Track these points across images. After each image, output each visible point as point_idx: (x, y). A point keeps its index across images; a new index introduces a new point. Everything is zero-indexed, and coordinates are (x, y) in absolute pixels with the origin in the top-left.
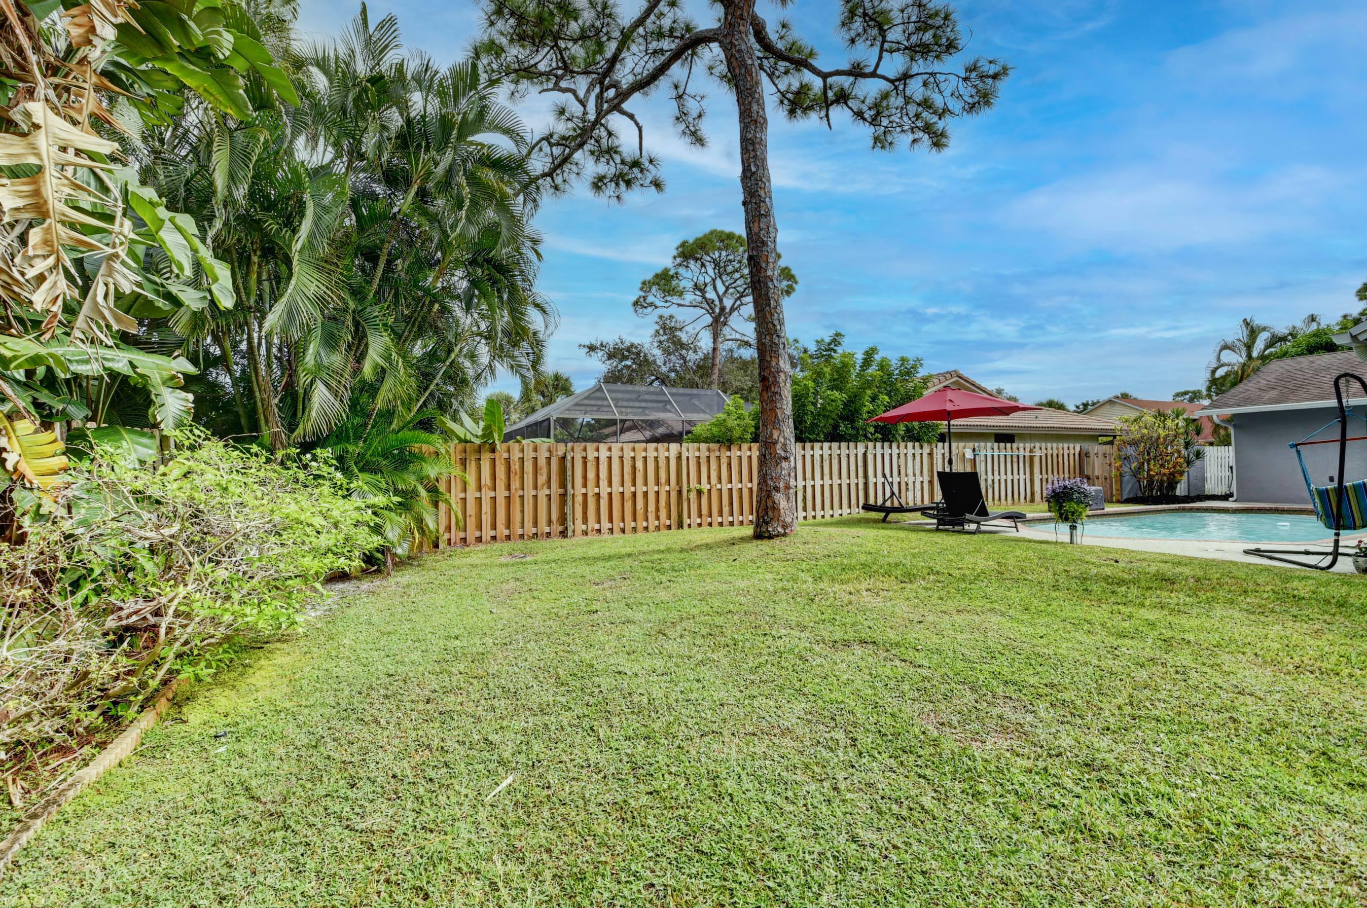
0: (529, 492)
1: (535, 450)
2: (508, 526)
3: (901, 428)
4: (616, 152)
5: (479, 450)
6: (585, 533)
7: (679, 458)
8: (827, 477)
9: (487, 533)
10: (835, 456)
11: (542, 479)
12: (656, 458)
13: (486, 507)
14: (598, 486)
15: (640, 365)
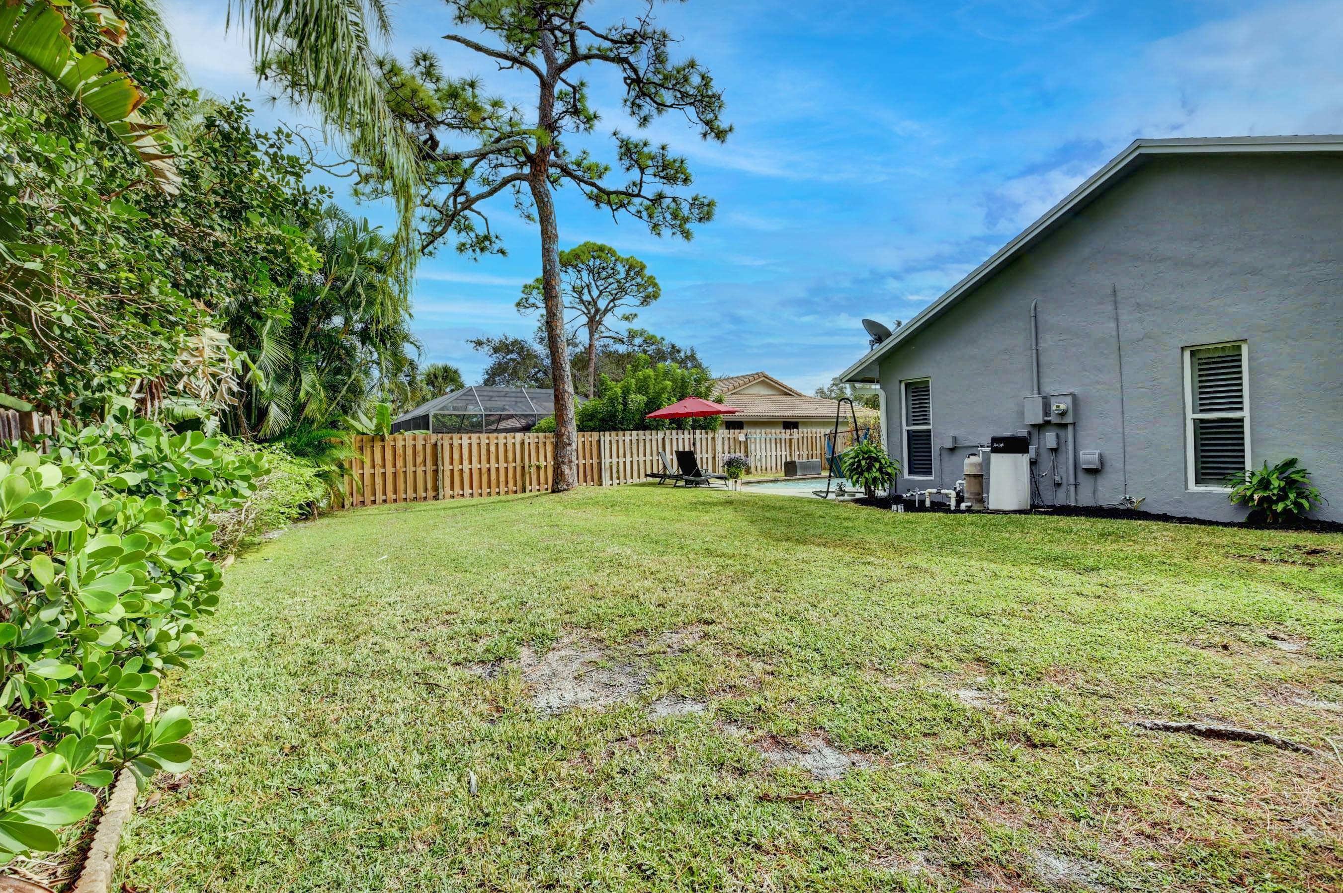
0: (410, 469)
1: (414, 439)
2: (395, 493)
3: (690, 421)
4: (471, 229)
5: (373, 440)
6: (453, 497)
7: (523, 443)
8: (635, 455)
9: (380, 497)
10: (641, 441)
11: (419, 460)
12: (505, 444)
13: (379, 480)
14: (461, 464)
15: (523, 359)
